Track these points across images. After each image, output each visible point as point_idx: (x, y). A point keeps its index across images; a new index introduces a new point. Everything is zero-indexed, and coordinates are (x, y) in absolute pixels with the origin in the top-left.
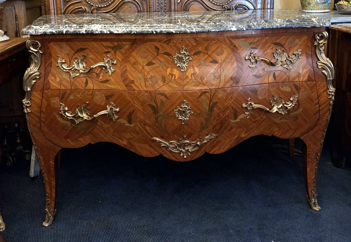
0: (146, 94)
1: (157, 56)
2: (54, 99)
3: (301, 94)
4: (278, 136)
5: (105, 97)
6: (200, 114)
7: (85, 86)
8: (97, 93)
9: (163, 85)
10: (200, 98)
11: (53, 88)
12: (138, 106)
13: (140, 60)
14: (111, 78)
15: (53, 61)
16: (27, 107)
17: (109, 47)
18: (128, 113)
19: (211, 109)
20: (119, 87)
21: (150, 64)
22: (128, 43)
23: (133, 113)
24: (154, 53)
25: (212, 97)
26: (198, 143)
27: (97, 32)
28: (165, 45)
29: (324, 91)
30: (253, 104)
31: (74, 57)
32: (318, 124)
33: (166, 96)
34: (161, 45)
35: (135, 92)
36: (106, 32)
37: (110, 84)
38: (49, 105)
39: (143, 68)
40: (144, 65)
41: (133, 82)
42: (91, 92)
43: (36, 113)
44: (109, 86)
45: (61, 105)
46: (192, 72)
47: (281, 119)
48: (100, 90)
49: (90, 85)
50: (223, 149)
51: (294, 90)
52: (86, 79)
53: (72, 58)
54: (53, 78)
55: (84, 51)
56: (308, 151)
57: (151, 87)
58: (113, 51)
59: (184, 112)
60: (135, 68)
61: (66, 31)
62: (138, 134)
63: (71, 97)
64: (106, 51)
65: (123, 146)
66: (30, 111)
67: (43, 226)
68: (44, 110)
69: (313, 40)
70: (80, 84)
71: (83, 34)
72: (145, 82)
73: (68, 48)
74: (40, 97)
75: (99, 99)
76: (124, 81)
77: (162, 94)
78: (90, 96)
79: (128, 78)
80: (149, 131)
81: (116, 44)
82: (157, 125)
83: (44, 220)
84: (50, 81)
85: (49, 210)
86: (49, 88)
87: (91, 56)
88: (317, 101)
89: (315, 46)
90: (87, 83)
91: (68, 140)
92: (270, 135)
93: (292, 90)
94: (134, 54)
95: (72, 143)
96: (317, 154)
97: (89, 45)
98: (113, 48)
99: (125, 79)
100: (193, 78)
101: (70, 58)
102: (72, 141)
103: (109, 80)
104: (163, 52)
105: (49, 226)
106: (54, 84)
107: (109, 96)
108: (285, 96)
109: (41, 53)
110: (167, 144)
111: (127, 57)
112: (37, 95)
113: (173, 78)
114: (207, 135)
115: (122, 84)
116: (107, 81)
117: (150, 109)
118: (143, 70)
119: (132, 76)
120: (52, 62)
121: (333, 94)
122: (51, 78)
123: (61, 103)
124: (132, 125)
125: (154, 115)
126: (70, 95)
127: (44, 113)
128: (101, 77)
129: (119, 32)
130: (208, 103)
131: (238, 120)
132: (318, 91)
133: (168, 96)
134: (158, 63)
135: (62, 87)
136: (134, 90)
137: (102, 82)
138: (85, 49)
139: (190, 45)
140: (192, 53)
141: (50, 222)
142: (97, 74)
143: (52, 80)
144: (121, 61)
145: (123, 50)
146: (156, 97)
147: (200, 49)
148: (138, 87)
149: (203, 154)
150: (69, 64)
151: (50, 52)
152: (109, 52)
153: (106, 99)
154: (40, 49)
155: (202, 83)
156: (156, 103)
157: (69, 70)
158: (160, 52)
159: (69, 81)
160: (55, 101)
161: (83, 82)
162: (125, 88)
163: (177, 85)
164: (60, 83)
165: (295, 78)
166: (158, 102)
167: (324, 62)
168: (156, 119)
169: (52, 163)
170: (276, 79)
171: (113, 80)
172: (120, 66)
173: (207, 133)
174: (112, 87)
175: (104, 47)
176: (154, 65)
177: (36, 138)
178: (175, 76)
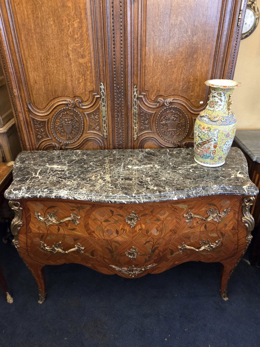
0: (104, 241)
1: (112, 216)
2: (35, 239)
3: (225, 238)
4: (203, 261)
5: (74, 239)
6: (145, 254)
7: (58, 232)
8: (67, 236)
9: (117, 236)
10: (145, 245)
11: (34, 232)
12: (98, 247)
13: (99, 217)
14: (77, 228)
15: (32, 214)
16: (16, 244)
17: (74, 207)
18: (91, 251)
19: (153, 251)
20: (83, 234)
21: (106, 221)
22: (89, 206)
23: (94, 251)
24: (110, 214)
25: (154, 244)
26: (143, 269)
27: (64, 198)
28: (118, 210)
29: (243, 237)
30: (186, 246)
31: (47, 211)
32: (235, 256)
33: (119, 243)
34: (115, 210)
35: (96, 239)
36: (71, 199)
37: (76, 231)
38: (32, 242)
39: (101, 223)
40: (102, 221)
41: (94, 232)
42: (62, 235)
43: (24, 247)
44: (76, 232)
45: (41, 243)
46: (140, 228)
47: (207, 253)
48: (69, 235)
49: (62, 231)
50: (161, 271)
51: (220, 235)
52: (58, 227)
53: (46, 212)
54: (33, 225)
55: (54, 208)
56: (225, 269)
57: (108, 237)
58: (77, 210)
59: (132, 253)
60: (95, 223)
61: (39, 196)
62: (99, 262)
63: (48, 238)
64: (72, 209)
65: (89, 267)
66: (19, 247)
67: (38, 303)
68: (29, 245)
69: (242, 202)
70: (54, 230)
71: (53, 198)
72: (103, 233)
73: (43, 206)
74: (25, 238)
75: (69, 241)
76: (87, 231)
77: (116, 242)
78: (62, 238)
79: (90, 229)
80: (107, 262)
81: (79, 205)
82: (113, 259)
83: (39, 299)
84: (31, 227)
85: (42, 295)
86: (31, 232)
87: (61, 212)
88: (237, 243)
89: (243, 206)
90: (59, 229)
91: (49, 261)
92: (197, 261)
93: (218, 236)
94: (94, 213)
95: (52, 263)
96: (231, 271)
97: (58, 205)
98: (77, 208)
99: (88, 230)
100: (140, 231)
101: (45, 212)
102: (52, 261)
103: (76, 229)
104: (117, 214)
105: (43, 303)
106: (35, 229)
107: (76, 239)
108: (212, 239)
109: (22, 210)
110: (120, 269)
111: (88, 215)
112: (22, 236)
113: (125, 232)
114: (150, 264)
115: (86, 233)
116: (74, 229)
117: (107, 250)
118: (101, 225)
119: (93, 228)
120: (30, 214)
121: (250, 240)
122: (31, 225)
123: (41, 242)
124: (94, 258)
125: (110, 254)
126: (47, 236)
127: (30, 247)
128: (69, 226)
129: (82, 200)
130: (151, 247)
131: (173, 255)
132: (238, 237)
133: (120, 243)
134: (113, 221)
135: (40, 231)
136: (95, 237)
137: (70, 230)
138: (55, 207)
139: (138, 210)
140: (140, 216)
141: (43, 301)
142: (66, 224)
143: (32, 227)
144: (84, 216)
145: (85, 210)
146: (111, 244)
147: (147, 212)
148: (98, 236)
149: (146, 274)
150: (44, 216)
151: (28, 208)
152: (74, 210)
153: (74, 241)
154: (20, 206)
155: (147, 235)
156: (111, 247)
157: (44, 220)
158: (114, 214)
159: (46, 227)
160: (37, 240)
161: (56, 229)
162: (87, 235)
163: (127, 236)
164: (39, 228)
165: (222, 228)
166: (113, 247)
167: (248, 219)
168: (112, 256)
169: (40, 272)
170: (207, 229)
171: (78, 229)
172: (83, 220)
173: (149, 263)
174: (78, 233)
175: (70, 207)
176: (110, 222)
177: (26, 260)
178: (126, 230)
